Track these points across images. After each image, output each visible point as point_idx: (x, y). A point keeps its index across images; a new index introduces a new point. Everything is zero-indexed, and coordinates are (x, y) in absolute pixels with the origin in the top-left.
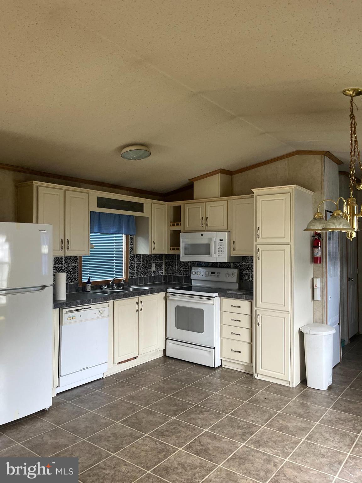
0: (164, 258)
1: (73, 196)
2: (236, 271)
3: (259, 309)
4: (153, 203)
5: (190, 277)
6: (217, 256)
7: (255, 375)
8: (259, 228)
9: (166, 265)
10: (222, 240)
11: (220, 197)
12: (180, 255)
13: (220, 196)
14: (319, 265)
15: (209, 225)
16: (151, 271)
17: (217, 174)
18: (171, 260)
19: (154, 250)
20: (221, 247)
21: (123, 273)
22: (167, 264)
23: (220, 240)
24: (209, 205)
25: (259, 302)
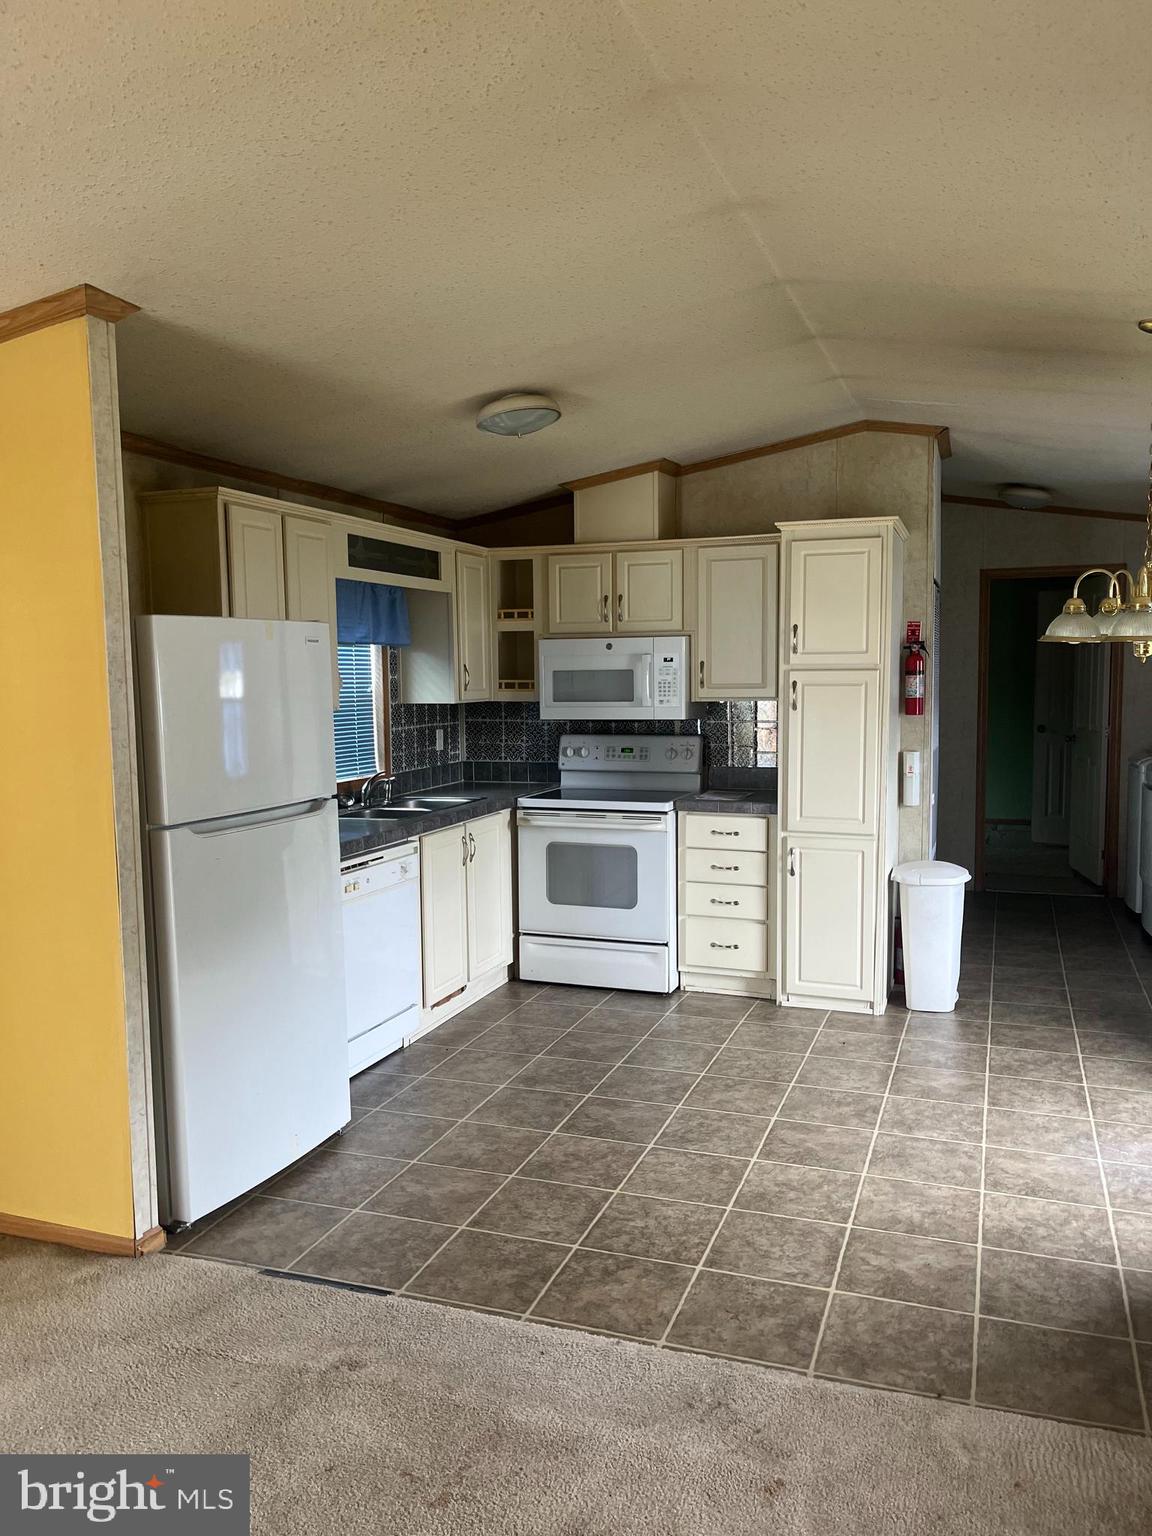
0: (462, 715)
1: (301, 533)
2: (695, 743)
3: (791, 834)
4: (461, 552)
5: (557, 764)
6: (657, 703)
7: (781, 998)
8: (796, 627)
9: (468, 734)
10: (672, 660)
11: (659, 539)
12: (538, 703)
13: (657, 536)
14: (917, 718)
15: (626, 617)
16: (435, 751)
17: (650, 474)
18: (484, 717)
19: (465, 689)
20: (669, 678)
21: (377, 760)
22: (473, 731)
23: (665, 660)
24: (624, 560)
25: (794, 819)
